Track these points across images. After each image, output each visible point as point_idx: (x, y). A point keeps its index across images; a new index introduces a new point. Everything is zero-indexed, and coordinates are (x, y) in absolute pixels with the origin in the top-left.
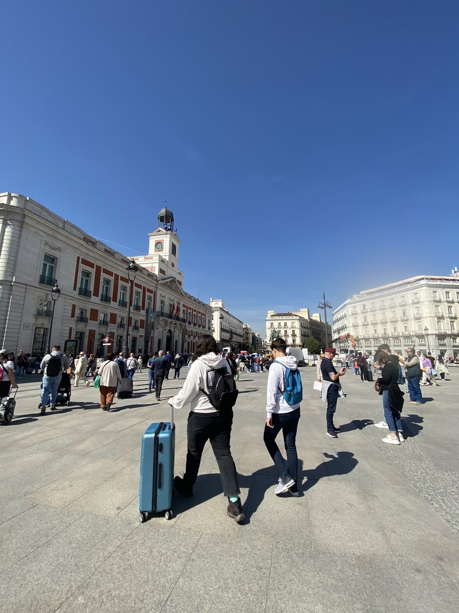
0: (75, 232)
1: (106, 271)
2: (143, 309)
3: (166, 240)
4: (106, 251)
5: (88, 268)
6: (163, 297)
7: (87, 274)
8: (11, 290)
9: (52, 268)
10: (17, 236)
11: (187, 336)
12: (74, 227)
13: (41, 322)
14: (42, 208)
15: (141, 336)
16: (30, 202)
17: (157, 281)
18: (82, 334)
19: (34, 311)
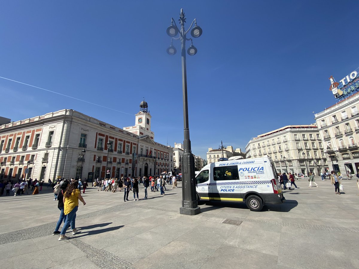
0: (95, 121)
1: (111, 137)
2: (131, 153)
3: (144, 117)
4: (111, 127)
5: (102, 137)
6: (142, 146)
7: (102, 140)
8: (67, 151)
9: (85, 140)
10: (69, 127)
11: (157, 166)
12: (95, 119)
13: (80, 164)
14: (80, 113)
15: (130, 167)
16: (75, 112)
17: (138, 139)
18: (99, 168)
19: (76, 159)
